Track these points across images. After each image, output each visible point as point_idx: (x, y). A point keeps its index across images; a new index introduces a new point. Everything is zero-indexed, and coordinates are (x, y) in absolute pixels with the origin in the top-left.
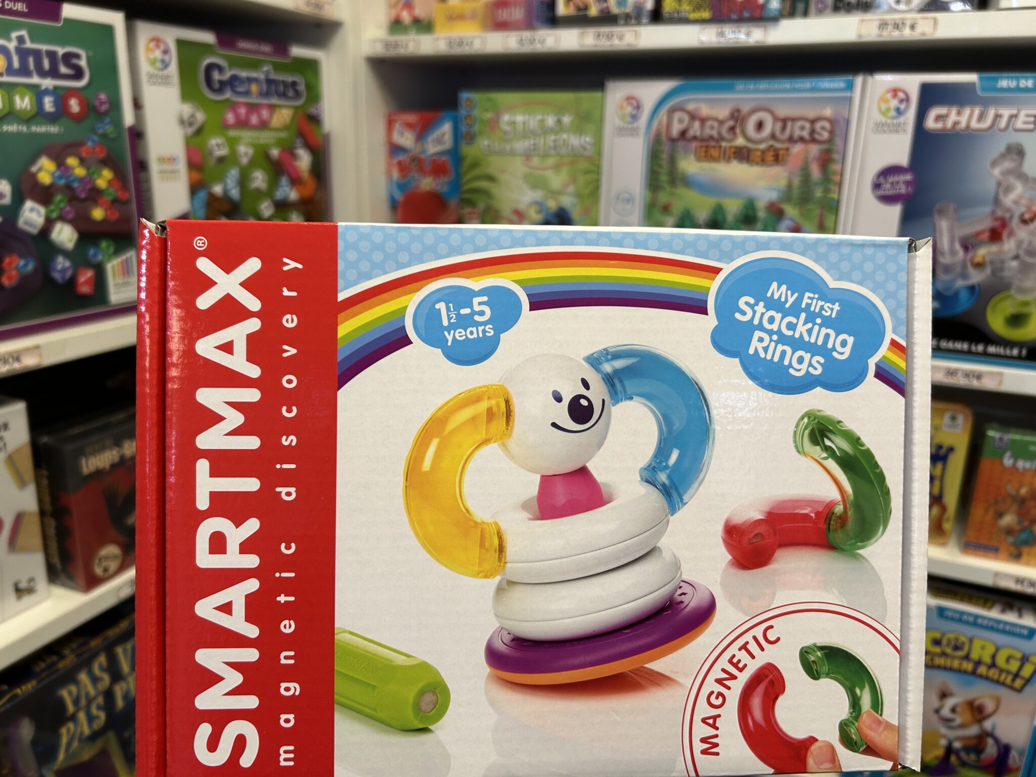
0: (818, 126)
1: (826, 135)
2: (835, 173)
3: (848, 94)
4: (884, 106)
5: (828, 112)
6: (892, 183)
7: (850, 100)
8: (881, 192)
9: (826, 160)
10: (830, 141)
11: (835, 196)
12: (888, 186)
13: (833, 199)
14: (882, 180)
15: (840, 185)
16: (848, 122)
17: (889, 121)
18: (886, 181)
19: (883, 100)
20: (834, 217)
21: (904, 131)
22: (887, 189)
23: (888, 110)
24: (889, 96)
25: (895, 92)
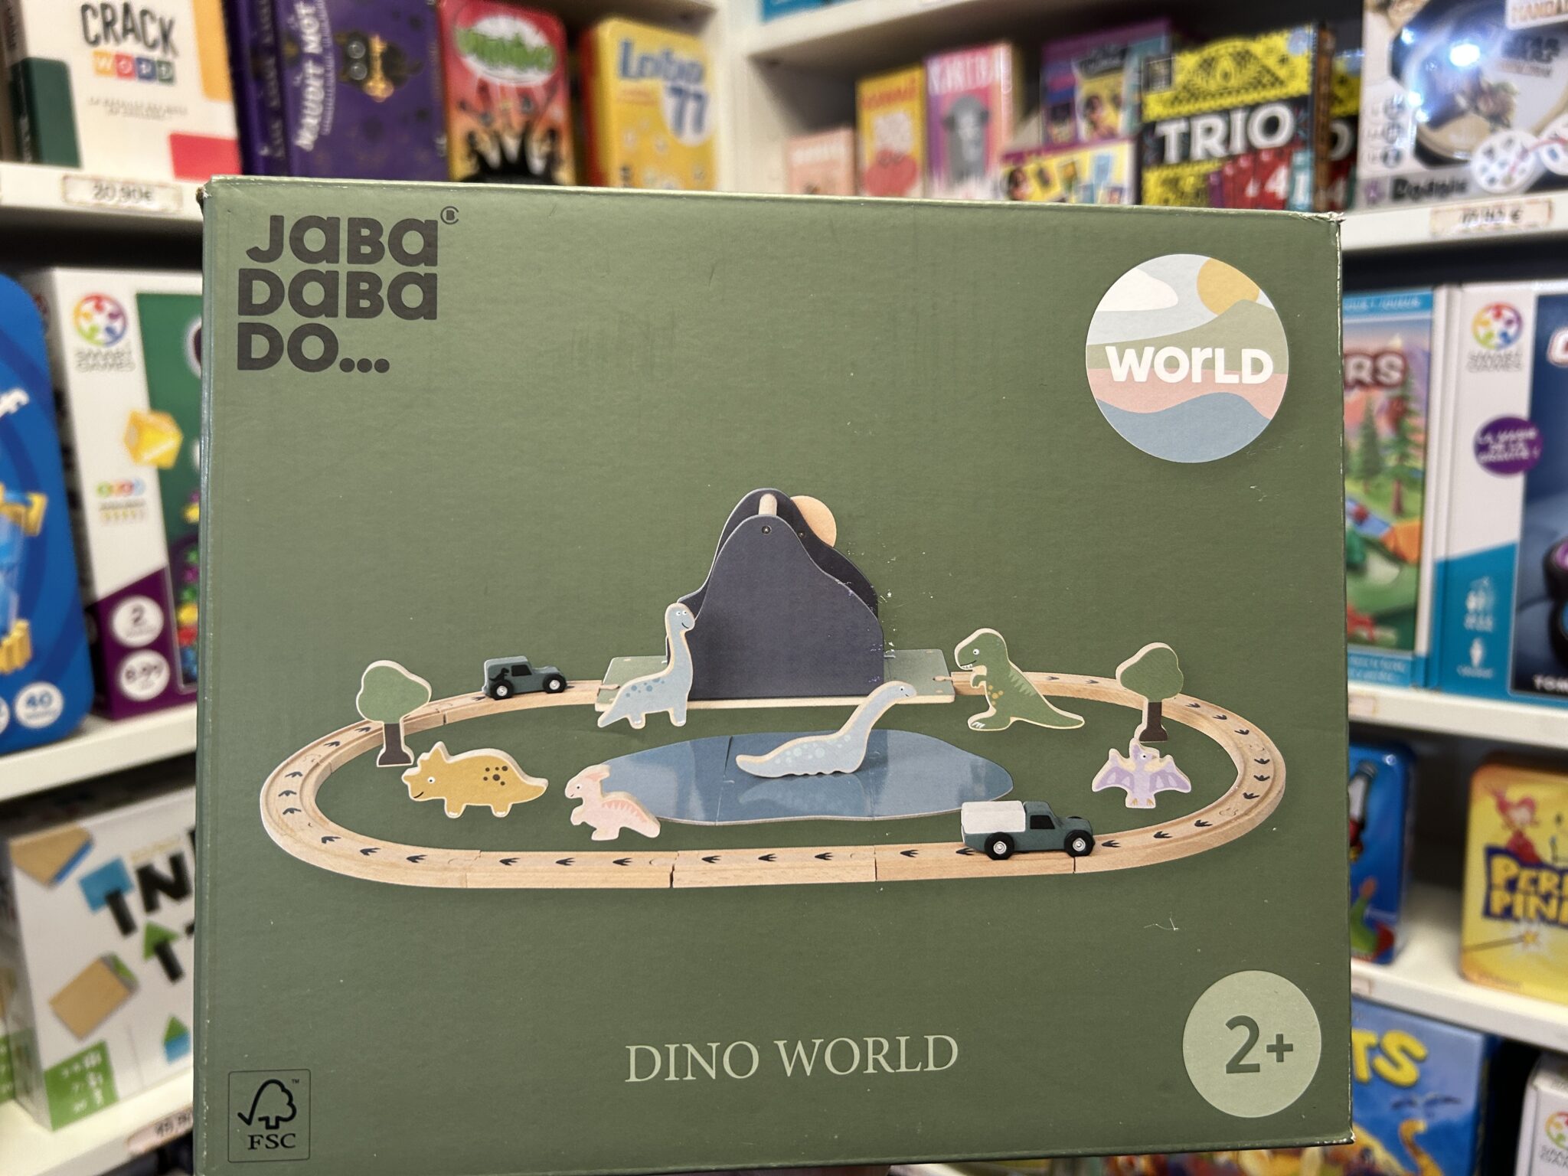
0: (1383, 363)
1: (1396, 376)
2: (1415, 430)
3: (1425, 316)
4: (1482, 332)
5: (1397, 342)
6: (1507, 444)
7: (1430, 323)
8: (1490, 457)
9: (1399, 412)
10: (1404, 383)
11: (1419, 465)
12: (1500, 447)
13: (1414, 470)
14: (1489, 438)
15: (1425, 448)
16: (1429, 356)
17: (1493, 352)
18: (1496, 440)
19: (1479, 321)
20: (1418, 496)
21: (1518, 366)
22: (1498, 451)
23: (1490, 335)
24: (1489, 315)
25: (1498, 310)
